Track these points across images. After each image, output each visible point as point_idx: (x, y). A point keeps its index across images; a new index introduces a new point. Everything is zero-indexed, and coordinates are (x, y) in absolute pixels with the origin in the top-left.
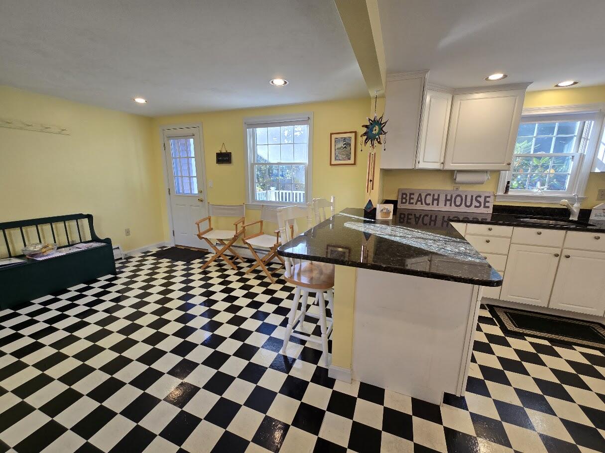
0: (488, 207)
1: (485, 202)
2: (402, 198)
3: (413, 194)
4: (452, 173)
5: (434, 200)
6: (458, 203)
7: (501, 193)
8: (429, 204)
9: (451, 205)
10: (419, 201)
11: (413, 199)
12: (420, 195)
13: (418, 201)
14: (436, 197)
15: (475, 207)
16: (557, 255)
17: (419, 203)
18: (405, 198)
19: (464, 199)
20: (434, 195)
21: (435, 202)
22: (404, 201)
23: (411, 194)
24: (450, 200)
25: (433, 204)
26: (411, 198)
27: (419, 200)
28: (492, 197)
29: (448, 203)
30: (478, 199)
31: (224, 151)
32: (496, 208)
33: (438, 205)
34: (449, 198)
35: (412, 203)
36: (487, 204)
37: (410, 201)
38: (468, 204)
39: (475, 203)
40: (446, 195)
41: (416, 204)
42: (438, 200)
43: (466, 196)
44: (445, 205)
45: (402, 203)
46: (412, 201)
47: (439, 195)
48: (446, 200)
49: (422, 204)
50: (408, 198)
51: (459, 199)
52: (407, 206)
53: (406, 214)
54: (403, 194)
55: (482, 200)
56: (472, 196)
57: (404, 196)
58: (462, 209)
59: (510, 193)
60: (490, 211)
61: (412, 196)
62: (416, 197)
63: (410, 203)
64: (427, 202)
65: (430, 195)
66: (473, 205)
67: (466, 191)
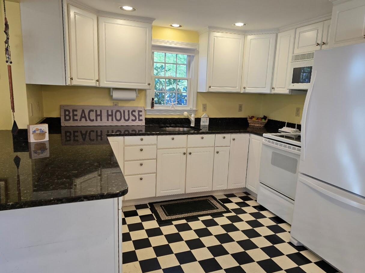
0: (141, 120)
1: (139, 116)
2: (65, 115)
3: (76, 111)
4: (109, 90)
5: (97, 116)
6: (118, 118)
7: (149, 107)
8: (93, 120)
9: (112, 120)
10: (83, 117)
11: (76, 115)
12: (83, 111)
13: (82, 117)
14: (99, 113)
15: (133, 120)
16: (184, 154)
17: (83, 119)
18: (68, 115)
19: (122, 115)
20: (96, 111)
21: (99, 118)
22: (67, 118)
23: (74, 111)
24: (112, 115)
25: (97, 120)
26: (74, 115)
27: (83, 116)
28: (143, 111)
29: (110, 118)
30: (134, 113)
32: (148, 121)
33: (101, 120)
34: (110, 113)
35: (77, 120)
36: (141, 118)
37: (73, 118)
38: (127, 118)
39: (132, 118)
40: (108, 111)
41: (80, 120)
42: (101, 115)
43: (124, 111)
44: (108, 120)
45: (66, 120)
46: (76, 118)
47: (101, 111)
48: (108, 115)
49: (86, 120)
50: (71, 114)
51: (118, 114)
52: (71, 123)
53: (72, 132)
54: (65, 111)
55: (136, 114)
56: (129, 111)
57: (67, 113)
58: (123, 123)
59: (155, 108)
60: (143, 123)
61: (75, 113)
62: (79, 113)
63: (74, 120)
64: (92, 118)
65: (93, 111)
66: (130, 120)
67: (124, 106)
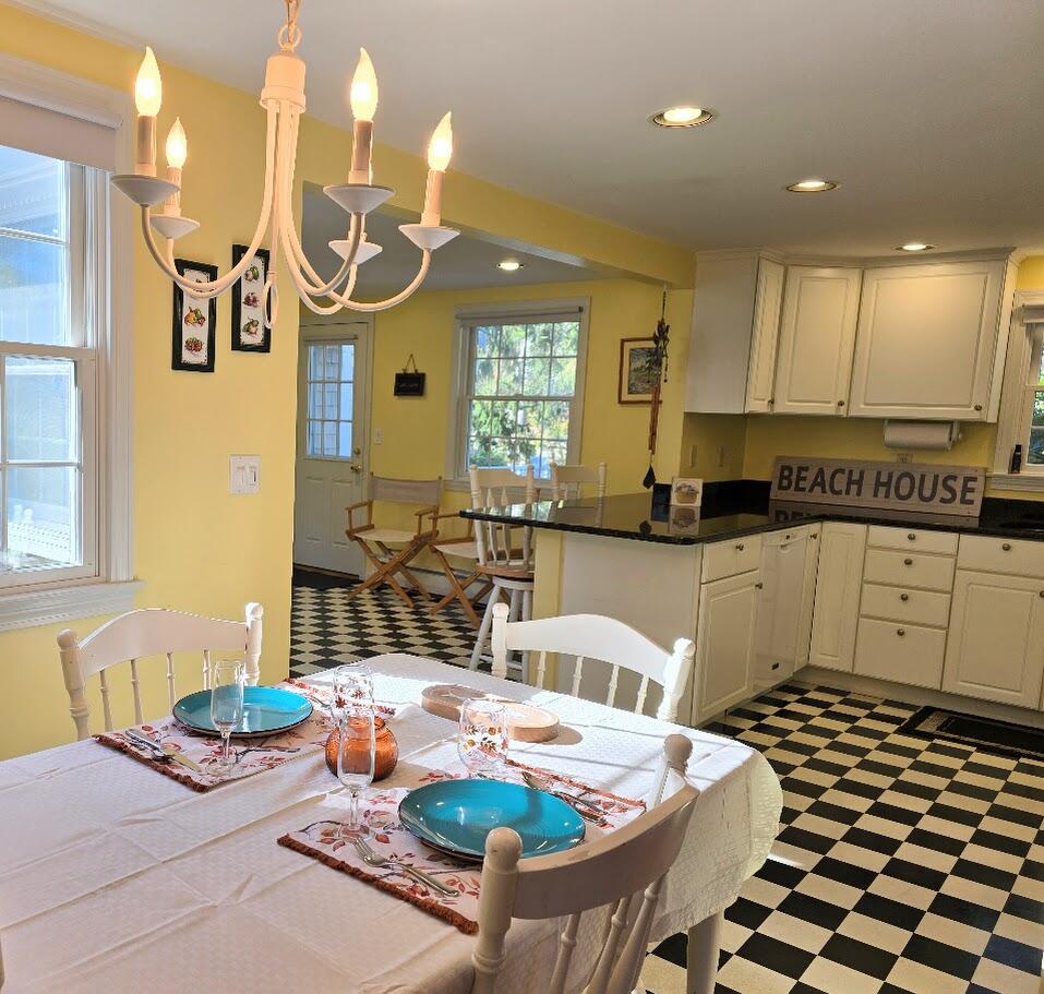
0: (971, 502)
1: (966, 490)
2: (782, 477)
3: (806, 469)
5: (850, 482)
6: (904, 491)
7: (1001, 469)
8: (839, 493)
9: (887, 496)
10: (818, 485)
11: (804, 479)
12: (821, 471)
13: (815, 484)
14: (856, 477)
15: (943, 501)
17: (818, 489)
18: (788, 478)
19: (917, 484)
20: (851, 472)
21: (854, 488)
22: (785, 483)
23: (801, 469)
24: (887, 484)
25: (848, 492)
26: (799, 478)
27: (819, 482)
28: (981, 480)
29: (882, 490)
30: (950, 483)
31: (411, 370)
32: (987, 503)
33: (859, 494)
34: (884, 479)
35: (803, 489)
36: (969, 496)
37: (797, 484)
38: (927, 493)
39: (942, 493)
40: (879, 473)
41: (811, 490)
42: (859, 483)
43: (923, 477)
44: (876, 495)
45: (781, 487)
46: (802, 484)
47: (862, 474)
48: (878, 484)
49: (824, 491)
50: (794, 477)
51: (906, 482)
52: (791, 495)
53: (790, 513)
54: (783, 468)
55: (958, 485)
56: (936, 477)
57: (786, 473)
58: (915, 504)
59: (1023, 473)
60: (975, 510)
61: (803, 474)
62: (811, 475)
63: (797, 489)
64: (836, 488)
65: (842, 471)
66: (937, 499)
67: (924, 465)
